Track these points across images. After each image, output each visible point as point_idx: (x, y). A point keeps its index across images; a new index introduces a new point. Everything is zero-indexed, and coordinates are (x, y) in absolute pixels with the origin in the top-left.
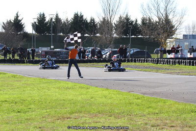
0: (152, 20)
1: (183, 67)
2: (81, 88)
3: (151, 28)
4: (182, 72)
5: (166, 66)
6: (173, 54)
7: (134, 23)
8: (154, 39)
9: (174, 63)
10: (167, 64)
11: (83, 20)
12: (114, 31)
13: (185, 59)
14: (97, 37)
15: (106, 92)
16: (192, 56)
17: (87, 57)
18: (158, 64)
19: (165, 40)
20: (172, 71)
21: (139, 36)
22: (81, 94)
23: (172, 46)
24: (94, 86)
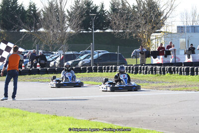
0: (127, 4)
1: (177, 77)
2: (14, 115)
3: (125, 17)
4: (175, 86)
5: (150, 76)
6: (161, 57)
7: (98, 10)
8: (130, 34)
9: (163, 72)
10: (152, 73)
11: (16, 7)
12: (68, 22)
13: (180, 64)
14: (40, 33)
15: (53, 121)
16: (191, 60)
17: (25, 66)
18: (138, 74)
19: (149, 36)
20: (160, 85)
21: (108, 31)
22: (14, 125)
23: (159, 45)
24: (33, 112)
